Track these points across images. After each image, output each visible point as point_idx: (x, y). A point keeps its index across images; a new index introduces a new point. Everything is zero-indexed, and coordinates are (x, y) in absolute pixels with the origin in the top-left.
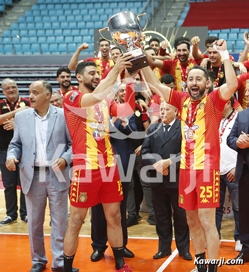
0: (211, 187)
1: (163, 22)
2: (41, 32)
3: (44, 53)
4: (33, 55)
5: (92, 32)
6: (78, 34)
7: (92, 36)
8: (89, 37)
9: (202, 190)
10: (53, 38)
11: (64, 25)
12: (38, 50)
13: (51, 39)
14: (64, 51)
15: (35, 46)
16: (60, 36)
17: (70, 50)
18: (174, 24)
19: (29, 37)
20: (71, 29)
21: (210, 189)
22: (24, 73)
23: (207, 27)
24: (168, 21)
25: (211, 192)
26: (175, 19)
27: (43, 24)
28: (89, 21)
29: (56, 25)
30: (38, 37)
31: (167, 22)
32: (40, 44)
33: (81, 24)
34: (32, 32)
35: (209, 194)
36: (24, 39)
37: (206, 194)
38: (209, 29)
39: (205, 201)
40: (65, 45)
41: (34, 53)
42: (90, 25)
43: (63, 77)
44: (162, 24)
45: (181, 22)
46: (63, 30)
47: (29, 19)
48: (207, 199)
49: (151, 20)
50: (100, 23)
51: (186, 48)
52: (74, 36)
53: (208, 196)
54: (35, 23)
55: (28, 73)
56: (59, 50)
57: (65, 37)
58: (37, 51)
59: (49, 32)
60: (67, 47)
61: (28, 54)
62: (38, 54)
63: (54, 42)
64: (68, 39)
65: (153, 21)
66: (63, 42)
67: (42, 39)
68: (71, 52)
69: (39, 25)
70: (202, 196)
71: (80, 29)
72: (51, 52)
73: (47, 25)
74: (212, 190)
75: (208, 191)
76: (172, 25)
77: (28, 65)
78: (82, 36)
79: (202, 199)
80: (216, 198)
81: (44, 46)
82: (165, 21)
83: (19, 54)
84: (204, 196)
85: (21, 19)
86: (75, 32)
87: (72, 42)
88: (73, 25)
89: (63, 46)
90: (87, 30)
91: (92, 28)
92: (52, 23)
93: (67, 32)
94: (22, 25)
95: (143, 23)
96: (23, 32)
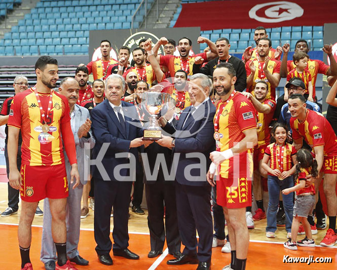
1: (156, 24)
2: (39, 35)
3: (41, 54)
4: (32, 56)
5: (87, 33)
6: (74, 36)
7: (87, 38)
8: (85, 39)
9: (228, 191)
10: (50, 40)
11: (61, 27)
12: (37, 52)
13: (48, 41)
14: (60, 52)
15: (34, 48)
16: (57, 38)
17: (66, 51)
18: (166, 25)
19: (28, 39)
20: (68, 31)
23: (199, 28)
24: (160, 22)
25: (236, 193)
26: (167, 21)
27: (42, 26)
28: (84, 24)
29: (53, 27)
30: (36, 39)
31: (159, 24)
32: (38, 46)
33: (77, 27)
34: (31, 35)
35: (234, 194)
36: (24, 41)
37: (231, 194)
38: (201, 30)
39: (231, 201)
40: (61, 46)
41: (33, 54)
42: (85, 27)
43: (80, 76)
44: (154, 25)
45: (173, 23)
46: (60, 32)
47: (29, 22)
48: (233, 199)
50: (95, 25)
52: (70, 38)
53: (233, 197)
54: (34, 26)
56: (56, 51)
57: (61, 39)
58: (35, 53)
59: (47, 34)
60: (63, 48)
61: (28, 55)
62: (36, 55)
63: (51, 44)
64: (65, 41)
65: (145, 23)
66: (60, 44)
67: (40, 41)
68: (67, 53)
69: (37, 28)
70: (228, 196)
71: (76, 31)
73: (45, 27)
74: (237, 190)
75: (233, 191)
76: (165, 26)
77: (26, 66)
78: (78, 38)
79: (228, 199)
81: (42, 48)
82: (157, 23)
83: (19, 55)
84: (230, 197)
85: (21, 22)
86: (71, 34)
87: (68, 43)
88: (69, 27)
89: (60, 47)
90: (82, 32)
91: (87, 30)
92: (49, 25)
93: (63, 34)
94: (22, 28)
95: (136, 24)
96: (23, 35)
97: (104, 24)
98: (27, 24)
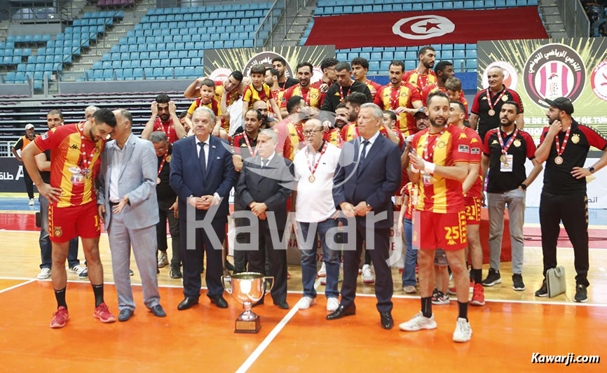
0: (457, 228)
1: (283, 41)
2: (144, 55)
3: (147, 78)
4: (136, 81)
5: (201, 53)
6: (186, 56)
7: (201, 58)
8: (199, 59)
9: (447, 231)
10: (158, 61)
11: (170, 46)
12: (142, 75)
13: (156, 62)
14: (170, 76)
15: (138, 71)
16: (165, 59)
17: (176, 74)
18: (296, 43)
19: (131, 60)
20: (179, 51)
21: (456, 230)
22: (125, 102)
23: (334, 46)
24: (288, 39)
25: (457, 233)
26: (297, 38)
27: (147, 45)
28: (198, 41)
29: (161, 46)
30: (141, 61)
31: (288, 41)
32: (144, 68)
33: (190, 45)
34: (135, 55)
35: (455, 235)
37: (452, 235)
38: (336, 49)
39: (452, 243)
40: (171, 69)
41: (137, 79)
42: (199, 45)
45: (304, 40)
46: (169, 51)
47: (132, 40)
48: (454, 240)
49: (269, 39)
50: (211, 43)
51: (309, 72)
52: (181, 59)
53: (455, 238)
54: (138, 45)
55: (130, 102)
56: (165, 75)
57: (171, 59)
58: (140, 77)
59: (154, 55)
60: (174, 71)
61: (130, 79)
62: (141, 79)
63: (159, 66)
64: (175, 62)
66: (169, 65)
67: (145, 63)
68: (178, 76)
69: (142, 47)
70: (448, 237)
71: (188, 51)
72: (156, 77)
73: (152, 47)
74: (458, 230)
75: (454, 232)
76: (294, 44)
78: (191, 58)
79: (448, 240)
80: (463, 238)
81: (148, 71)
82: (285, 40)
83: (120, 80)
84: (451, 238)
85: (123, 40)
86: (183, 54)
87: (179, 65)
88: (180, 46)
89: (169, 70)
90: (196, 51)
91: (201, 49)
92: (157, 44)
93: (173, 54)
94: (123, 47)
95: (260, 42)
96: (125, 55)
97: (222, 42)
98: (129, 42)
